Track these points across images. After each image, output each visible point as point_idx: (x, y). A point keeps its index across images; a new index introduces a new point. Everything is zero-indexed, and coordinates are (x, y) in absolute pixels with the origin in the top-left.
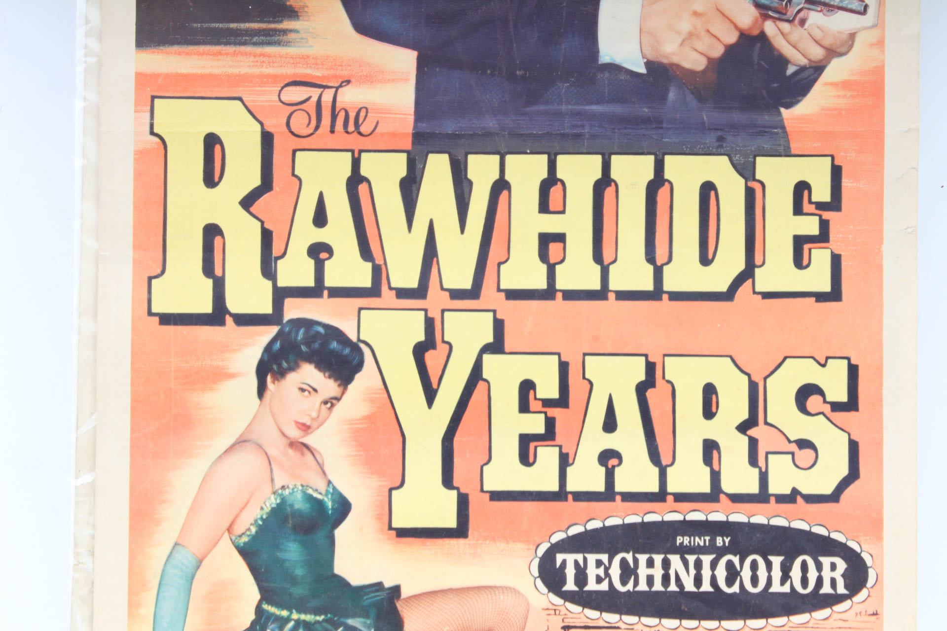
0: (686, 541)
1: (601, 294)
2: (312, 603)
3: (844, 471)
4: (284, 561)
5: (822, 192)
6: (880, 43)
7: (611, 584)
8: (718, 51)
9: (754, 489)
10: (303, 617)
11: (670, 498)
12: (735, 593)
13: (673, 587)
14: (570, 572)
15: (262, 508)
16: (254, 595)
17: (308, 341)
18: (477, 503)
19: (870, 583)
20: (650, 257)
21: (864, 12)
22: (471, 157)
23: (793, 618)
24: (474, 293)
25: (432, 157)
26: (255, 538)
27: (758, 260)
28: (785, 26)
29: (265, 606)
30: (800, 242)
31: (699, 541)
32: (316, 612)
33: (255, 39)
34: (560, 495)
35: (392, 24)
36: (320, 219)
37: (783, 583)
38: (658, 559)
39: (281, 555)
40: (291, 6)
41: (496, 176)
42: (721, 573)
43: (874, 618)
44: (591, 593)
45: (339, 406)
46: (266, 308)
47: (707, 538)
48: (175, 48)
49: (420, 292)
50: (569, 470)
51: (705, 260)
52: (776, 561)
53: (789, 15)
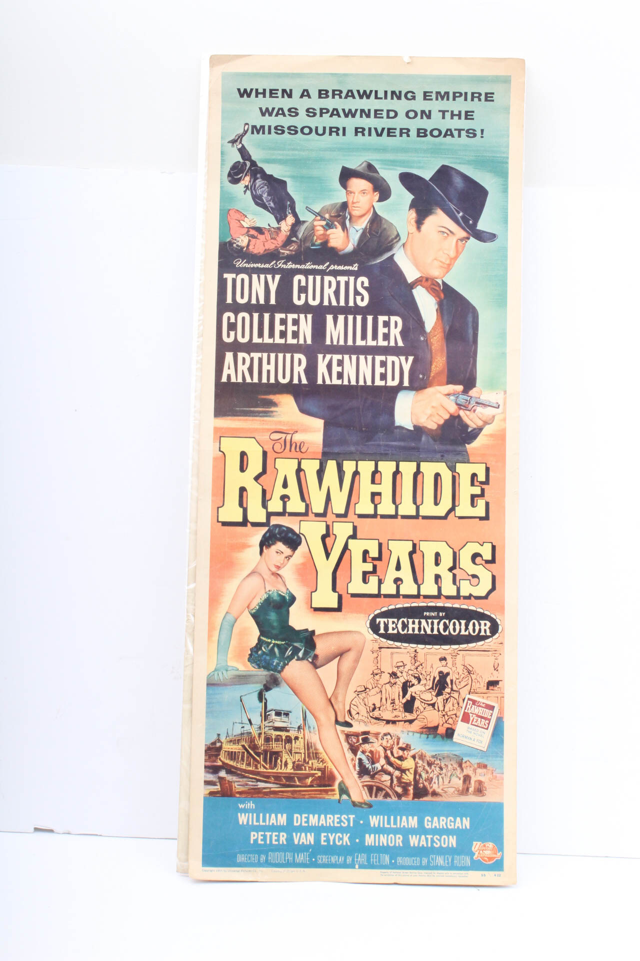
0: (428, 614)
1: (395, 516)
2: (280, 637)
3: (490, 587)
4: (269, 620)
5: (482, 477)
6: (505, 420)
7: (398, 630)
8: (441, 422)
9: (455, 594)
10: (276, 642)
11: (422, 597)
12: (447, 635)
13: (422, 632)
14: (382, 626)
15: (261, 599)
16: (258, 633)
17: (280, 533)
18: (346, 599)
19: (499, 632)
20: (415, 502)
21: (498, 407)
22: (344, 462)
23: (469, 645)
24: (345, 515)
25: (329, 462)
26: (258, 610)
27: (457, 504)
28: (468, 412)
29: (262, 638)
30: (473, 497)
31: (433, 614)
32: (282, 640)
33: (261, 414)
34: (378, 596)
35: (314, 409)
36: (285, 485)
37: (465, 631)
38: (417, 621)
39: (268, 617)
40: (275, 402)
41: (355, 470)
42: (441, 627)
43: (501, 645)
44: (390, 634)
45: (292, 559)
46: (264, 520)
47: (436, 613)
48: (230, 418)
49: (324, 515)
50: (382, 585)
51: (436, 504)
52: (463, 622)
53: (469, 408)
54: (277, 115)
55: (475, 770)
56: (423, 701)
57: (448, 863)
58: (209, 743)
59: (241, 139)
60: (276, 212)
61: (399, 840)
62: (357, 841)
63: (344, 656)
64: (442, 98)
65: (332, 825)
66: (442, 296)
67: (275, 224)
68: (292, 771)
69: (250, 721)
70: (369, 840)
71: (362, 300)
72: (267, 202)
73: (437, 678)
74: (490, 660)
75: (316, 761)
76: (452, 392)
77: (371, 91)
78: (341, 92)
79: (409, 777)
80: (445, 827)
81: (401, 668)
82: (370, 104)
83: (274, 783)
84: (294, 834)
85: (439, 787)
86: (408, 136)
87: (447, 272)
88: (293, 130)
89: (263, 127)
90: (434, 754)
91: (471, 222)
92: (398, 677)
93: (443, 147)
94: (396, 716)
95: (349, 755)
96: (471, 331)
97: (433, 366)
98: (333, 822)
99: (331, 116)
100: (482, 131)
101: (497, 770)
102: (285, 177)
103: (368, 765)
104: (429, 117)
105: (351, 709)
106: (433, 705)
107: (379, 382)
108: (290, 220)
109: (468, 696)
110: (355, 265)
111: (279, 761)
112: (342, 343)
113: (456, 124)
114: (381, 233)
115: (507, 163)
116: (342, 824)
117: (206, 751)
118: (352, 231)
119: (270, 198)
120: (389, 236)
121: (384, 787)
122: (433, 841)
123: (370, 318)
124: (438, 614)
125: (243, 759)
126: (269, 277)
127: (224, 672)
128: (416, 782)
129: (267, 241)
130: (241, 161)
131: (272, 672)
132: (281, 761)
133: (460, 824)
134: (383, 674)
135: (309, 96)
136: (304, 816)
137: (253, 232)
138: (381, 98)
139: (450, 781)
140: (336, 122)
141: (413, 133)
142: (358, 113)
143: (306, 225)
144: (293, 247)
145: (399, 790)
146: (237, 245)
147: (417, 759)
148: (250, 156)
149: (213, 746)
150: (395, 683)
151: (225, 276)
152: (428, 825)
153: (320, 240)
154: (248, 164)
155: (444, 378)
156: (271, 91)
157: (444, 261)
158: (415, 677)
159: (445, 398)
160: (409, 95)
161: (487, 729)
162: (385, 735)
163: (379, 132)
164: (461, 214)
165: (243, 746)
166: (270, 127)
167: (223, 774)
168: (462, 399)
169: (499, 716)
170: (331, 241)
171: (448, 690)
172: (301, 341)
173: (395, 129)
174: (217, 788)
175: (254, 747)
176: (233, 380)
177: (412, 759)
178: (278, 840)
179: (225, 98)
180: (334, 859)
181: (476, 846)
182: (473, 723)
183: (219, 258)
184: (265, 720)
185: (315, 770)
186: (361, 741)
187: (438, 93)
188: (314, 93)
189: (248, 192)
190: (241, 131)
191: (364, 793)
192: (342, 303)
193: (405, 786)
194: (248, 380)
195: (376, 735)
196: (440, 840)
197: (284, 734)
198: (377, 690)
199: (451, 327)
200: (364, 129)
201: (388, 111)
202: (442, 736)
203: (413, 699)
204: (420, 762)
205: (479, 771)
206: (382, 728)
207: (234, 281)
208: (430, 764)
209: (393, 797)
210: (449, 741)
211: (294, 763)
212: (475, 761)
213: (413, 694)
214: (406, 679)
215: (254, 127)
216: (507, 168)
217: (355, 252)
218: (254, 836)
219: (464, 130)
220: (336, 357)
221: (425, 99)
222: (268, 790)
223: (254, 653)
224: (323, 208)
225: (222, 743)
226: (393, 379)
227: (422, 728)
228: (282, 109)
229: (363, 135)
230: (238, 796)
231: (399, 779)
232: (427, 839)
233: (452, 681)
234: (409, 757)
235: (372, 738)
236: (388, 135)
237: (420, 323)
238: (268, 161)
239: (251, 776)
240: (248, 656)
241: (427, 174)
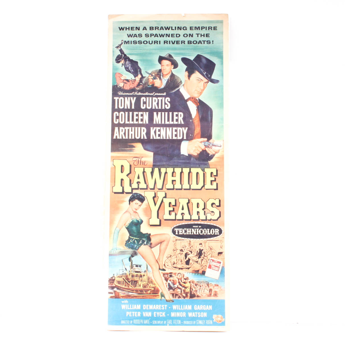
0: (194, 227)
1: (181, 189)
2: (137, 236)
3: (219, 216)
4: (133, 230)
5: (215, 174)
6: (223, 151)
7: (183, 233)
8: (199, 153)
9: (205, 219)
10: (136, 238)
11: (192, 220)
12: (202, 234)
13: (192, 234)
14: (177, 232)
16: (128, 235)
17: (137, 196)
18: (162, 221)
19: (222, 233)
20: (189, 184)
21: (221, 147)
22: (161, 169)
23: (211, 238)
24: (162, 189)
25: (156, 169)
26: (128, 226)
27: (205, 184)
28: (209, 149)
29: (130, 237)
30: (211, 181)
31: (196, 227)
32: (138, 238)
33: (129, 151)
34: (175, 220)
35: (150, 149)
36: (138, 178)
37: (209, 233)
38: (190, 229)
40: (134, 146)
41: (165, 171)
42: (200, 231)
43: (223, 238)
44: (180, 235)
45: (141, 206)
46: (130, 191)
48: (117, 152)
49: (154, 189)
50: (176, 216)
51: (197, 184)
52: (208, 230)
53: (210, 147)
54: (134, 37)
55: (214, 287)
56: (193, 260)
57: (204, 323)
58: (110, 278)
59: (120, 46)
60: (134, 73)
61: (184, 314)
62: (168, 315)
63: (162, 243)
64: (197, 29)
65: (158, 309)
66: (199, 104)
67: (134, 78)
68: (142, 288)
69: (126, 269)
70: (173, 315)
71: (168, 106)
72: (131, 69)
73: (199, 252)
74: (219, 244)
75: (152, 284)
76: (203, 141)
77: (170, 27)
78: (158, 27)
79: (188, 290)
80: (202, 309)
81: (185, 248)
82: (170, 32)
83: (135, 293)
84: (143, 312)
85: (200, 294)
86: (184, 44)
87: (200, 95)
88: (140, 42)
89: (128, 41)
90: (198, 281)
91: (209, 76)
92: (183, 251)
93: (198, 48)
94: (182, 266)
95: (165, 282)
96: (210, 118)
97: (195, 131)
98: (159, 308)
99: (155, 37)
100: (213, 41)
101: (222, 287)
102: (137, 60)
103: (172, 286)
104: (192, 36)
105: (165, 264)
106: (197, 262)
107: (174, 138)
108: (140, 76)
109: (211, 258)
110: (164, 93)
111: (137, 284)
112: (160, 123)
113: (202, 39)
114: (175, 80)
115: (223, 53)
116: (162, 308)
117: (109, 281)
118: (163, 80)
119: (131, 68)
120: (178, 82)
121: (178, 294)
122: (197, 315)
123: (171, 113)
124: (199, 227)
125: (123, 284)
126: (132, 98)
127: (116, 250)
128: (191, 292)
129: (130, 84)
130: (121, 54)
131: (134, 250)
132: (138, 284)
133: (208, 308)
134: (177, 250)
135: (146, 29)
136: (147, 305)
137: (125, 81)
138: (174, 30)
139: (204, 291)
140: (156, 39)
141: (186, 42)
142: (165, 35)
143: (146, 78)
144: (141, 87)
145: (184, 295)
146: (119, 86)
147: (191, 283)
148: (124, 53)
149: (112, 279)
150: (182, 254)
151: (115, 98)
152: (195, 308)
153: (151, 84)
154: (123, 55)
155: (200, 135)
156: (131, 28)
157: (199, 91)
158: (190, 251)
159: (200, 144)
160: (185, 28)
161: (218, 271)
162: (179, 274)
163: (173, 42)
164: (205, 73)
165: (123, 279)
166: (131, 41)
167: (115, 289)
168: (207, 144)
169: (223, 266)
170: (155, 84)
171: (203, 256)
172: (144, 123)
173: (179, 41)
174: (114, 295)
175: (128, 279)
176: (118, 138)
177: (189, 283)
178: (137, 315)
179: (114, 30)
180: (159, 322)
181: (214, 316)
182: (213, 269)
183: (112, 92)
184: (132, 268)
185: (151, 288)
186: (169, 276)
187: (195, 27)
188: (148, 28)
189: (123, 66)
190: (120, 43)
191: (170, 296)
192: (160, 108)
193: (187, 294)
194: (124, 138)
195: (175, 274)
196: (200, 314)
197: (139, 274)
198: (175, 256)
199: (202, 116)
200: (167, 41)
201: (177, 34)
202: (201, 274)
203: (189, 259)
204: (192, 284)
205: (215, 287)
206: (177, 271)
207: (118, 100)
208: (196, 285)
209: (182, 298)
210: (203, 276)
211: (143, 285)
212: (213, 283)
213: (189, 258)
214: (187, 252)
215: (125, 41)
216: (223, 55)
217: (165, 88)
218: (128, 313)
219: (206, 41)
220: (158, 128)
221: (190, 30)
222: (133, 296)
223: (127, 243)
224: (152, 71)
225: (115, 277)
226: (180, 136)
227: (193, 271)
228: (136, 34)
229: (167, 43)
230: (121, 298)
231: (184, 291)
232: (195, 314)
233: (204, 252)
234: (188, 282)
235: (173, 275)
236: (177, 44)
237: (190, 115)
238: (130, 54)
239: (127, 290)
240: (125, 244)
241: (192, 58)
